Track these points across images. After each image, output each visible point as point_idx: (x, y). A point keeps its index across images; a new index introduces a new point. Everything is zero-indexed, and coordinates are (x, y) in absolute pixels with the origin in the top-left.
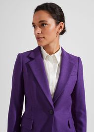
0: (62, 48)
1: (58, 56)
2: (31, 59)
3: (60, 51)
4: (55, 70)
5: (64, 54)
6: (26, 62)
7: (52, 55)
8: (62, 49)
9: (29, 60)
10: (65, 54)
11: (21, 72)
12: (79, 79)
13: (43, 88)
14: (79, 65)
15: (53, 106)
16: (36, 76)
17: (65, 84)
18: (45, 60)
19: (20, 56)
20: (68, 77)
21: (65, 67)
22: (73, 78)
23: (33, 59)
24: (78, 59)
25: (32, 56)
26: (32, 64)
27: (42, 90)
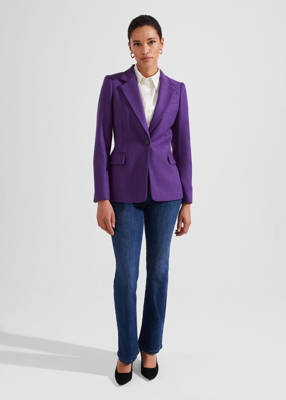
0: (160, 70)
1: (156, 79)
2: (123, 82)
3: (158, 74)
4: (151, 94)
5: (162, 78)
6: (118, 86)
7: (148, 78)
8: (161, 72)
9: (120, 83)
10: (164, 78)
11: (110, 100)
12: (181, 107)
13: (137, 114)
14: (182, 90)
15: (149, 135)
16: (129, 101)
17: (164, 111)
18: (139, 84)
19: (109, 79)
20: (167, 103)
21: (164, 93)
22: (174, 106)
23: (126, 82)
24: (182, 85)
25: (124, 78)
26: (125, 88)
27: (136, 116)
